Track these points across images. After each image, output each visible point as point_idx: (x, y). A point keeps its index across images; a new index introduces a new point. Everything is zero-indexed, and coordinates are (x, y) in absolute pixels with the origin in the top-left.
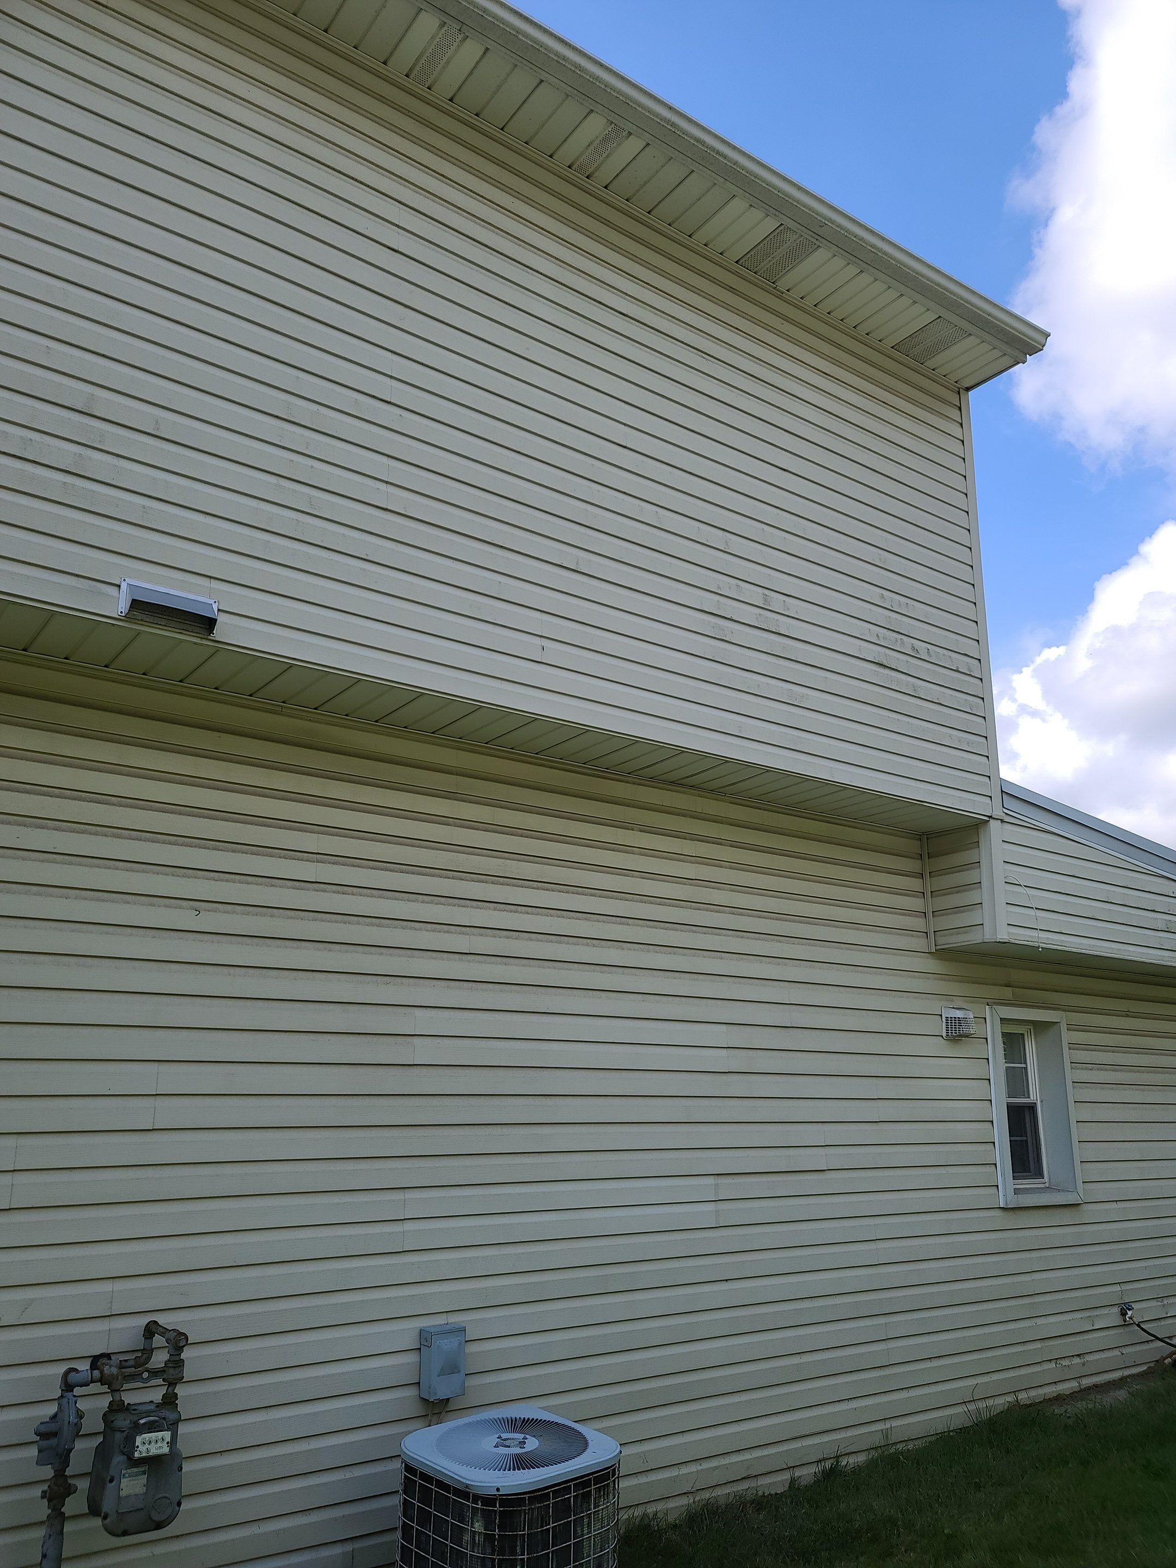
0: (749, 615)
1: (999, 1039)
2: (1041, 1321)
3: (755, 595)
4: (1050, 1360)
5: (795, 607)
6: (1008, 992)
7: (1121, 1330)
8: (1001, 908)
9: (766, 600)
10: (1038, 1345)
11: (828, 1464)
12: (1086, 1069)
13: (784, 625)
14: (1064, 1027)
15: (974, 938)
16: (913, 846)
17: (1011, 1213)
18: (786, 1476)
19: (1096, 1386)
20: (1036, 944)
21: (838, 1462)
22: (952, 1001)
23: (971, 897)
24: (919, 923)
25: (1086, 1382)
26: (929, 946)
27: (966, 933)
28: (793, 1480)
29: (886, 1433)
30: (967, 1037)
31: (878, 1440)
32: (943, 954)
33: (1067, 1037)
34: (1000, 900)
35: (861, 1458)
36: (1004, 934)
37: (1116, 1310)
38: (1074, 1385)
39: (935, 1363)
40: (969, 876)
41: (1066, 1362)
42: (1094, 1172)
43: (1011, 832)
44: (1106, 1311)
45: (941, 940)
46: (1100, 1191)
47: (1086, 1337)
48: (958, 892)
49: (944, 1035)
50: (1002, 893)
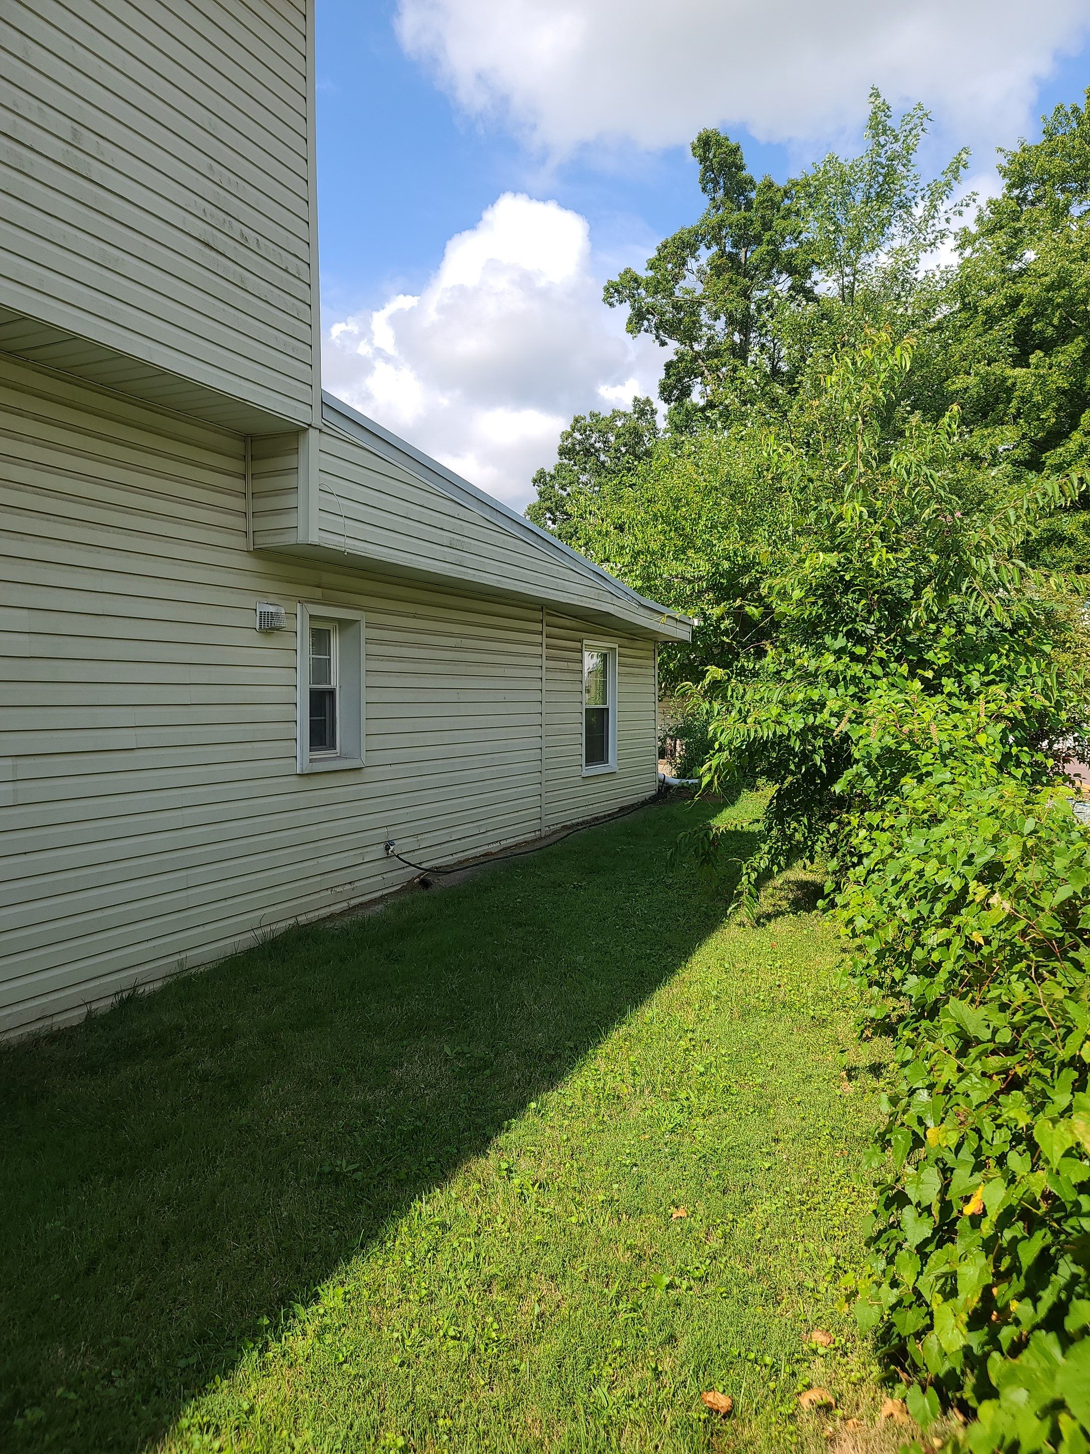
0: (56, 149)
1: (307, 633)
2: (321, 860)
3: (64, 127)
4: (327, 889)
5: (110, 153)
6: (318, 593)
7: (385, 861)
8: (314, 513)
9: (75, 136)
10: (318, 878)
11: (125, 995)
12: (378, 660)
13: (97, 171)
14: (363, 625)
15: (289, 539)
16: (237, 446)
17: (306, 778)
18: (84, 1010)
19: (361, 904)
20: (343, 549)
21: (134, 991)
22: (267, 597)
23: (288, 501)
24: (238, 522)
25: (354, 902)
26: (248, 545)
27: (281, 534)
28: (89, 1012)
29: (180, 963)
30: (278, 630)
31: (174, 969)
32: (260, 553)
33: (365, 633)
34: (314, 506)
35: (158, 985)
36: (315, 538)
37: (382, 846)
38: (344, 905)
39: (229, 902)
40: (287, 481)
41: (338, 890)
42: (376, 742)
43: (328, 443)
44: (374, 848)
45: (259, 540)
46: (378, 757)
47: (356, 868)
48: (277, 495)
49: (258, 627)
50: (316, 500)
